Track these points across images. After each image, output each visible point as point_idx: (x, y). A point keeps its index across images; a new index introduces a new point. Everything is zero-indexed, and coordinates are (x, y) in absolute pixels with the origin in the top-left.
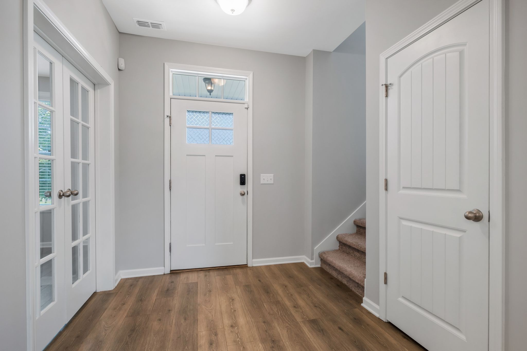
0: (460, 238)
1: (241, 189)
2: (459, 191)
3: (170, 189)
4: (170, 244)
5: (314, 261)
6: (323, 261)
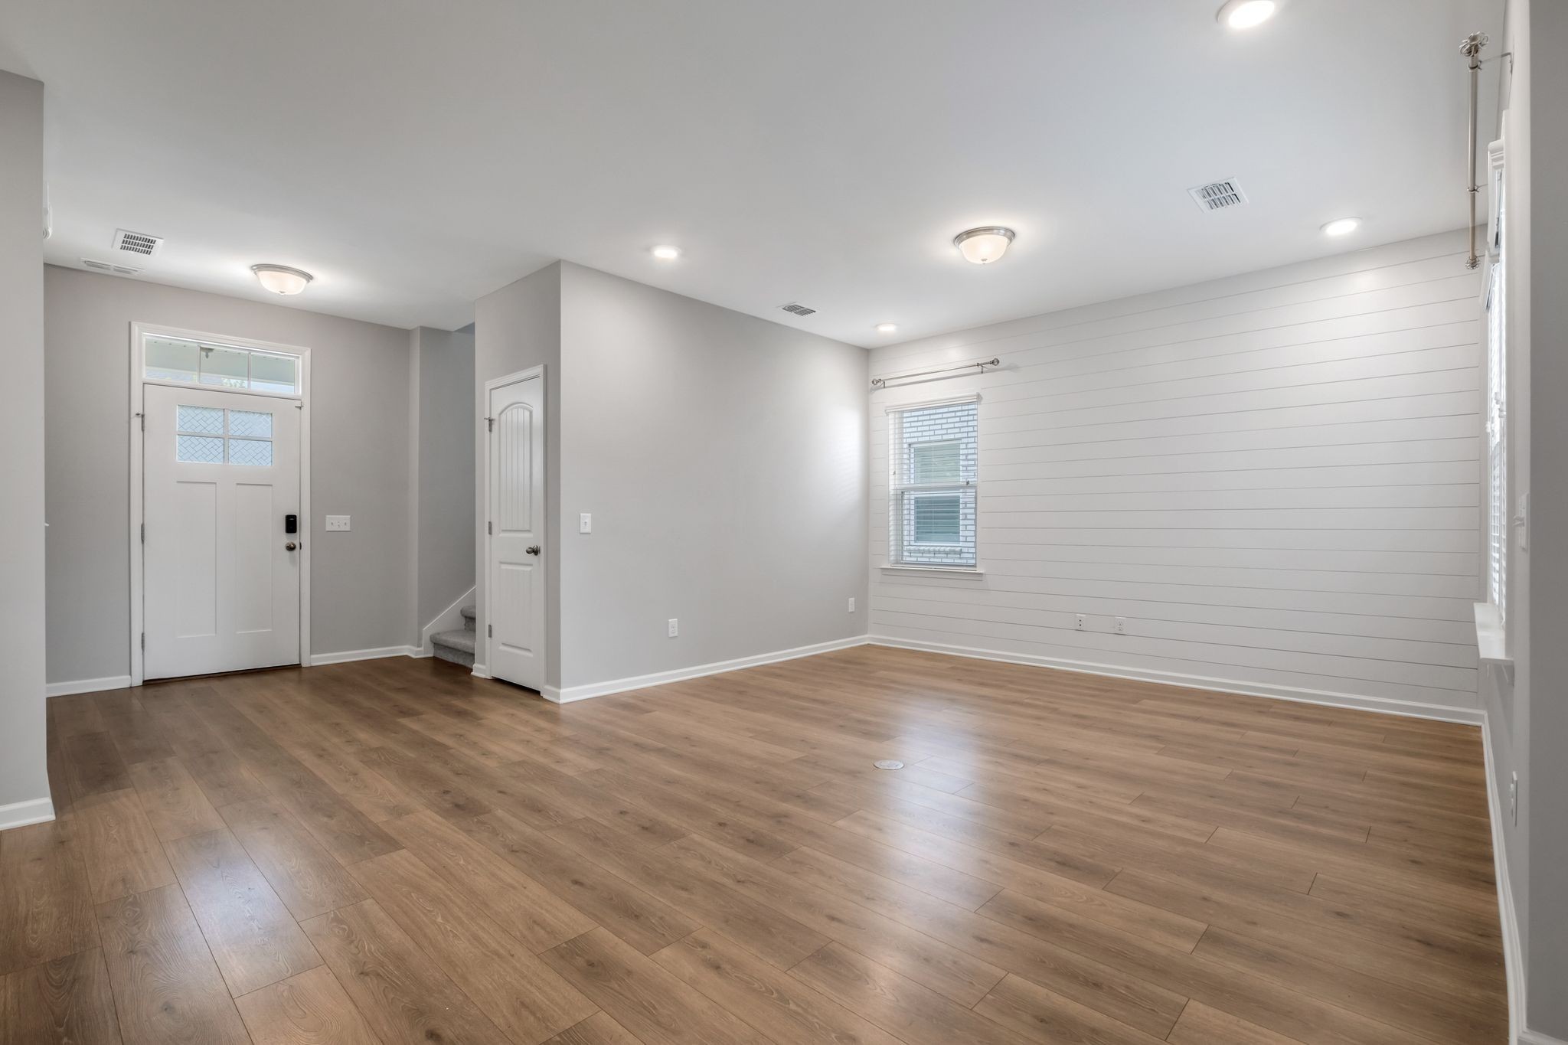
0: (531, 571)
1: (286, 539)
2: (529, 531)
3: (143, 541)
4: (143, 634)
5: (421, 649)
6: (437, 644)
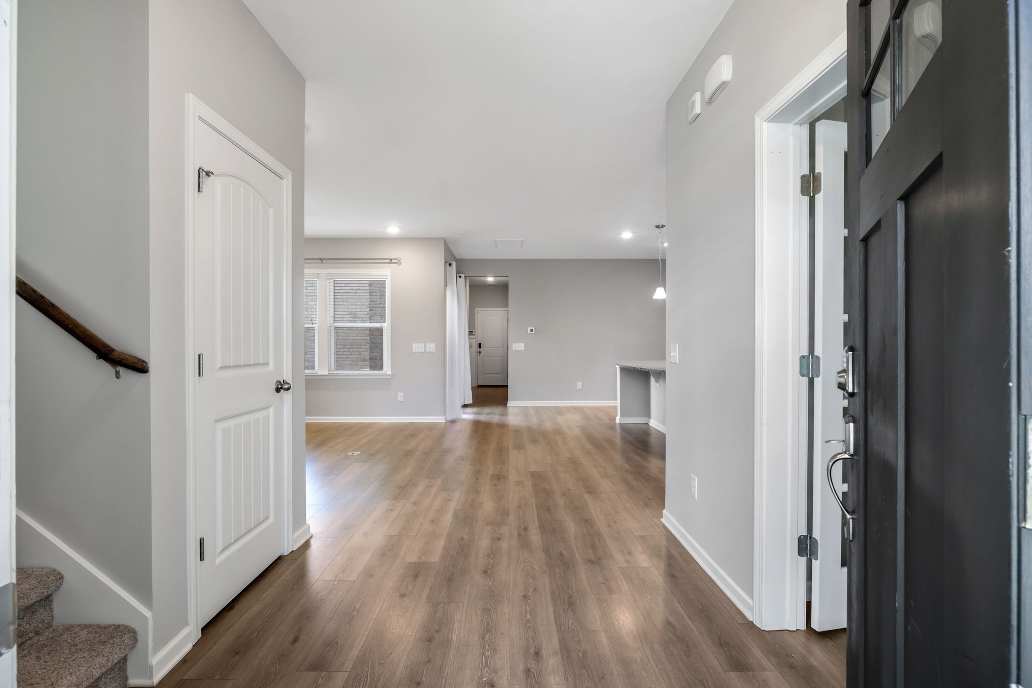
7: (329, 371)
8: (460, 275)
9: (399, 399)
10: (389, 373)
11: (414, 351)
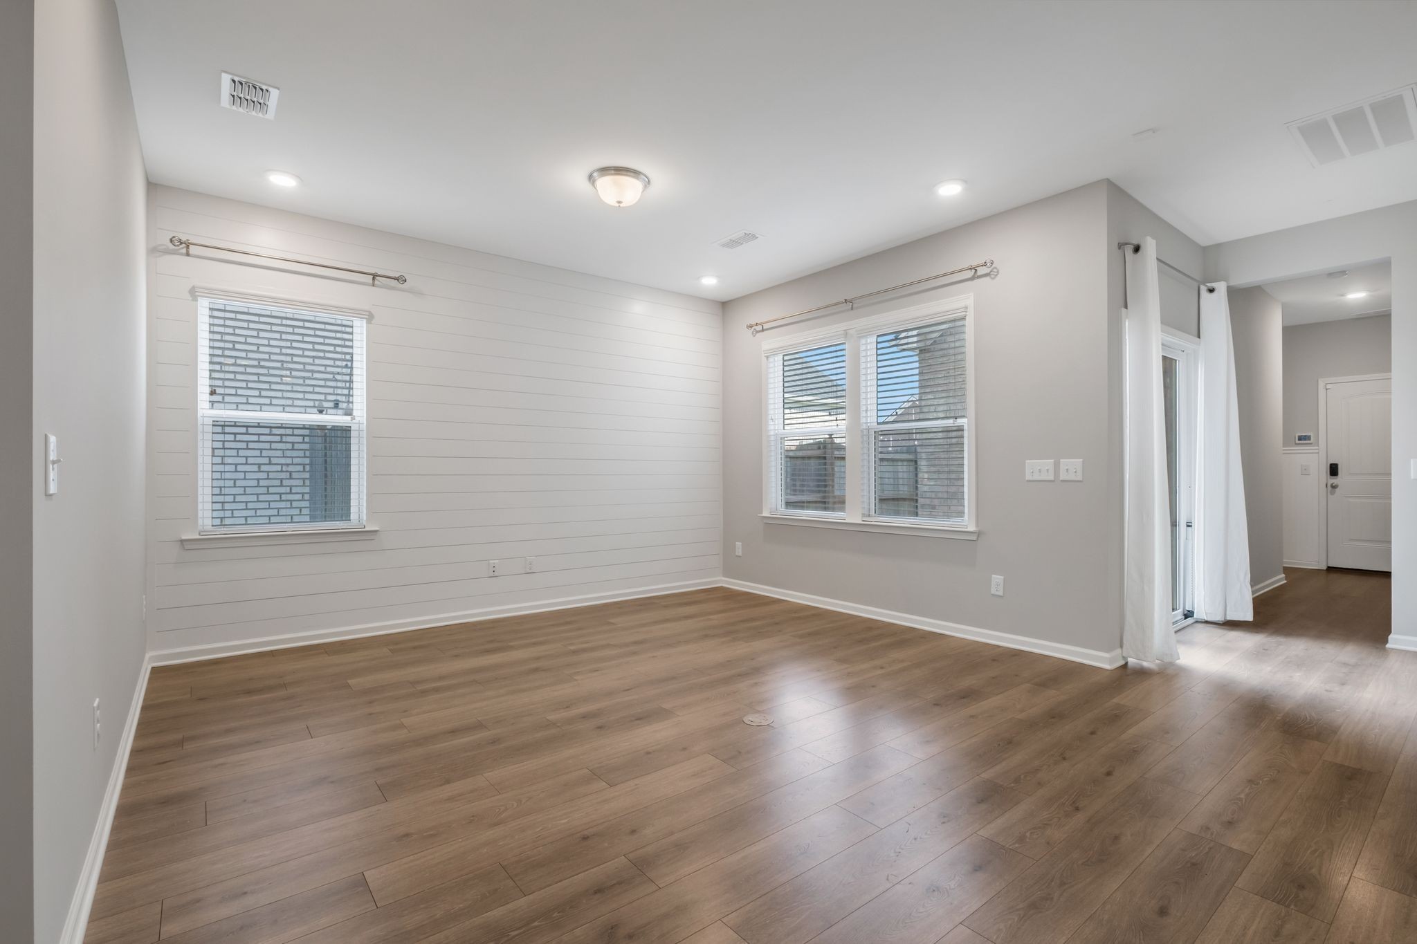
7: (863, 515)
8: (1209, 285)
9: (993, 591)
10: (972, 528)
11: (1028, 477)
